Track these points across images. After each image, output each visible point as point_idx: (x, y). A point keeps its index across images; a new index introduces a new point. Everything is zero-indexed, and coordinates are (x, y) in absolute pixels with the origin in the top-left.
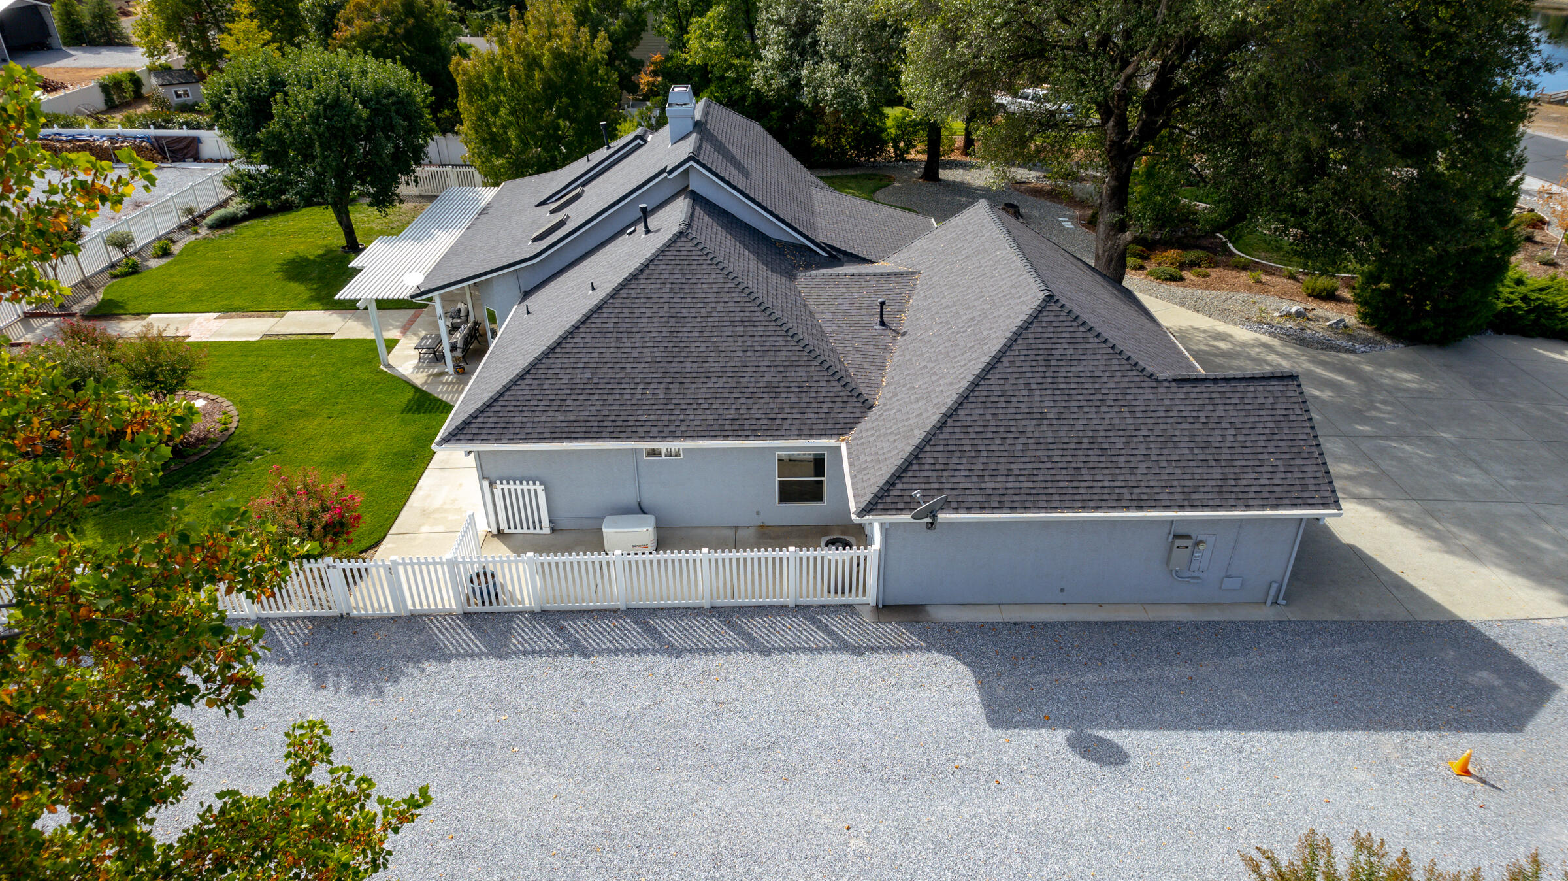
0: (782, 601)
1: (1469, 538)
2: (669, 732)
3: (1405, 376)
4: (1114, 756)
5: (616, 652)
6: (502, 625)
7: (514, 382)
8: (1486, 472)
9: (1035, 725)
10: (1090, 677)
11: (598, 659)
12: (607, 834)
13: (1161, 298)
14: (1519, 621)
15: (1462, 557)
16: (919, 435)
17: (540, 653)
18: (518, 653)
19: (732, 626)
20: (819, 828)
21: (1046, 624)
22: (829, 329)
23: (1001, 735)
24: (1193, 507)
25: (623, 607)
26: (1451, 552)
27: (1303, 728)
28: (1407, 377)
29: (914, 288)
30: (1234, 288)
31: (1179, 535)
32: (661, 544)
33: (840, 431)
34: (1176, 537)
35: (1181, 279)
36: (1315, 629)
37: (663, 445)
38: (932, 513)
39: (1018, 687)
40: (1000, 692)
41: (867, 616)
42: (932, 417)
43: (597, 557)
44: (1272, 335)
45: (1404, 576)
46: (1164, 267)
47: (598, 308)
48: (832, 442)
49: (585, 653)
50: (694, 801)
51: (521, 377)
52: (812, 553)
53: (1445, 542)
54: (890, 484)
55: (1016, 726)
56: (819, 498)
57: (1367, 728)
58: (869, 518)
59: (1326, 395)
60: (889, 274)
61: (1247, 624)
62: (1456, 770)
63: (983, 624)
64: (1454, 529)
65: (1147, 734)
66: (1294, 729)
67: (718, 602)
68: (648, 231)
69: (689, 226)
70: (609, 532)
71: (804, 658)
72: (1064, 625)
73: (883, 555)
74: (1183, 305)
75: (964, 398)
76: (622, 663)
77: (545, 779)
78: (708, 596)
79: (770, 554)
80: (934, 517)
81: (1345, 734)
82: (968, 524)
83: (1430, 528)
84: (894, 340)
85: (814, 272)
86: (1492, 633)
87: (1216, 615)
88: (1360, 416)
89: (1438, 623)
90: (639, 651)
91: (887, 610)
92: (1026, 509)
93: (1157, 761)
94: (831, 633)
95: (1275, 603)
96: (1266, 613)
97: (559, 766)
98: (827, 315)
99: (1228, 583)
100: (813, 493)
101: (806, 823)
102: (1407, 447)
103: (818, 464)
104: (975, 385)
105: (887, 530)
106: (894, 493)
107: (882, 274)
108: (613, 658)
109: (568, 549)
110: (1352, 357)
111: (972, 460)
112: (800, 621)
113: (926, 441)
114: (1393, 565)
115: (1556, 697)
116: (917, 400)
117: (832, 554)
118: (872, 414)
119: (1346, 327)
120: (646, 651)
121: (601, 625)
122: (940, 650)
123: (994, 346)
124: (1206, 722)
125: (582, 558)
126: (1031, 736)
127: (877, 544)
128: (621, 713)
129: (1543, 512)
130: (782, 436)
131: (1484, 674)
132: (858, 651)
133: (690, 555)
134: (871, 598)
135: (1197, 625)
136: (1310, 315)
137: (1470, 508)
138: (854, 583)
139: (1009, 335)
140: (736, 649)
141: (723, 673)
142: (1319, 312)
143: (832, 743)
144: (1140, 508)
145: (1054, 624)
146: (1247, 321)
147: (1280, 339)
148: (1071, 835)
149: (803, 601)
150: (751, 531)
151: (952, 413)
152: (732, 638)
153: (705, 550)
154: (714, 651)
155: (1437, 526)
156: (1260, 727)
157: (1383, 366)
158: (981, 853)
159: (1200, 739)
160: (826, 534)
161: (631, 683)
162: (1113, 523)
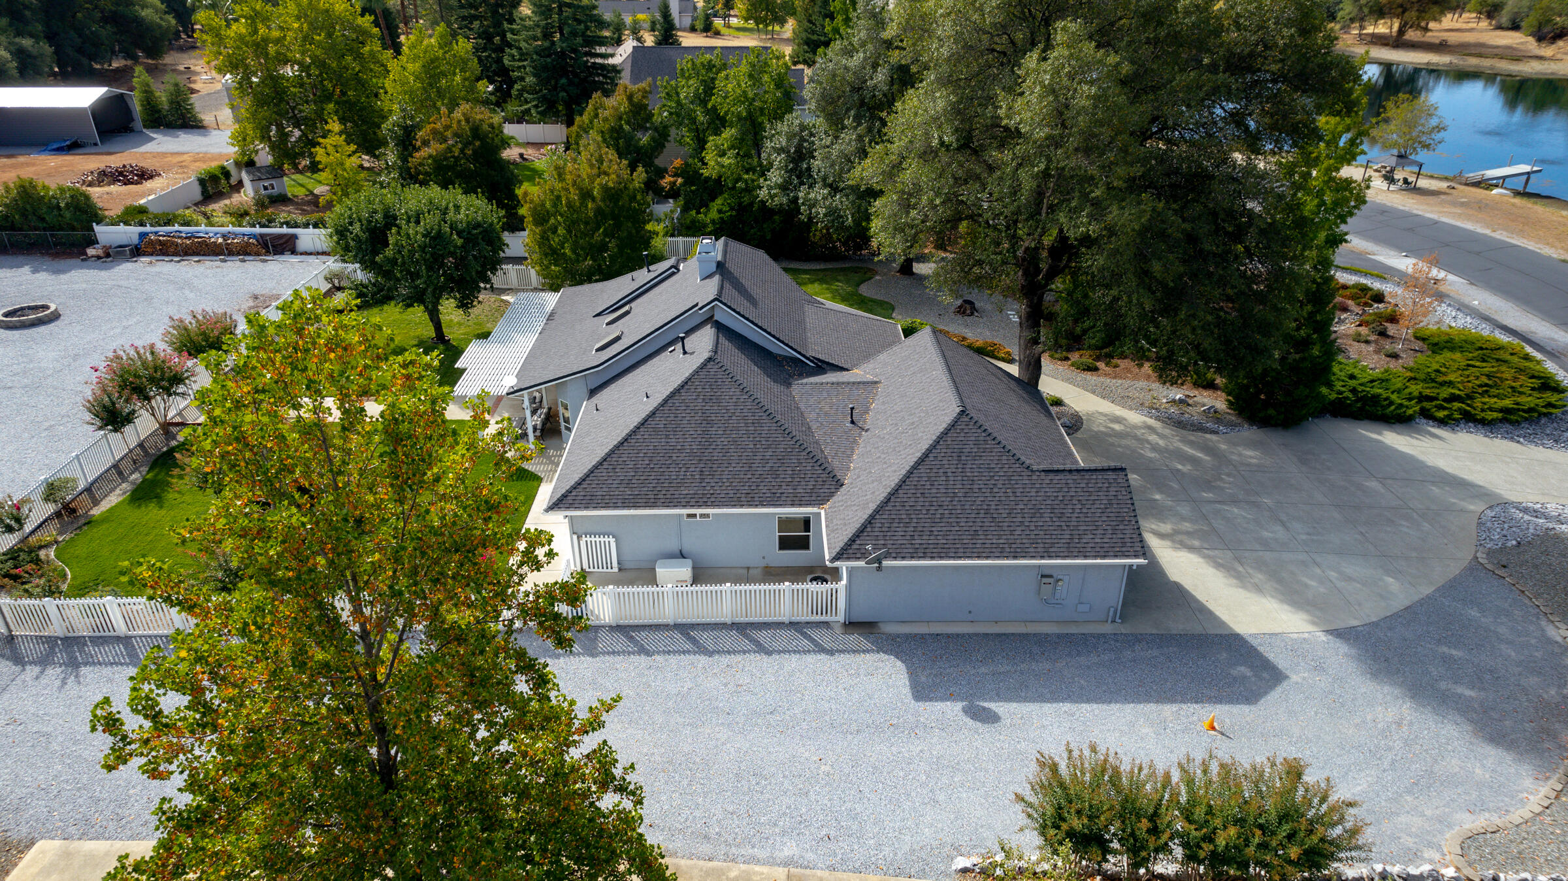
0: (780, 619)
1: (1259, 577)
2: (707, 703)
3: (1250, 453)
4: (990, 718)
5: (669, 652)
6: (592, 635)
7: (596, 467)
8: (1287, 529)
9: (943, 699)
10: (983, 670)
11: (657, 657)
12: (670, 762)
13: (1078, 386)
14: (1276, 634)
15: (1249, 591)
16: (872, 507)
17: (618, 653)
18: (604, 653)
19: (747, 636)
20: (802, 760)
21: (958, 635)
22: (814, 426)
23: (921, 705)
24: (1050, 557)
25: (672, 623)
26: (1244, 587)
27: (1116, 702)
28: (1251, 455)
29: (876, 394)
30: (1136, 378)
31: (1045, 575)
32: (696, 580)
33: (821, 501)
34: (1043, 576)
35: (1096, 369)
36: (1137, 639)
37: (698, 511)
38: (879, 560)
39: (936, 676)
40: (923, 679)
41: (838, 630)
42: (881, 495)
43: (650, 589)
44: (1157, 418)
45: (1208, 605)
46: (1084, 360)
47: (653, 414)
48: (815, 510)
49: (648, 654)
50: (723, 744)
51: (600, 463)
52: (800, 586)
53: (1242, 580)
54: (852, 541)
55: (931, 700)
56: (807, 547)
57: (1157, 702)
58: (837, 564)
59: (1185, 468)
60: (859, 383)
61: (1092, 635)
62: (1206, 726)
63: (916, 635)
64: (1251, 571)
65: (1015, 705)
66: (1110, 702)
67: (737, 620)
68: (685, 353)
69: (716, 352)
70: (661, 572)
71: (794, 658)
72: (970, 636)
73: (849, 587)
74: (1093, 392)
75: (903, 482)
76: (673, 660)
77: (629, 731)
78: (729, 615)
79: (772, 587)
80: (880, 563)
81: (1142, 706)
82: (905, 567)
83: (1235, 570)
84: (860, 436)
85: (805, 381)
86: (1254, 642)
87: (1073, 630)
88: (1208, 485)
89: (1221, 635)
90: (684, 652)
91: (851, 625)
92: (941, 558)
93: (1019, 721)
94: (812, 640)
95: (1113, 621)
96: (1107, 628)
97: (637, 723)
98: (813, 416)
99: (1081, 608)
100: (802, 543)
101: (794, 757)
102: (1236, 510)
103: (806, 523)
104: (910, 473)
105: (851, 571)
106: (855, 547)
107: (854, 383)
108: (667, 657)
109: (631, 583)
110: (1214, 437)
111: (907, 525)
112: (792, 633)
113: (877, 511)
114: (1201, 596)
115: (1285, 684)
116: (873, 482)
117: (815, 587)
118: (843, 490)
119: (1216, 412)
120: (689, 652)
121: (658, 635)
122: (884, 652)
123: (924, 446)
124: (1054, 698)
125: (640, 589)
126: (940, 705)
127: (844, 582)
128: (674, 691)
129: (1318, 559)
130: (780, 506)
131: (1242, 669)
132: (831, 652)
133: (718, 588)
134: (841, 617)
135: (1059, 636)
136: (1190, 402)
137: (1268, 556)
138: (829, 605)
139: (934, 438)
140: (749, 652)
141: (740, 666)
142: (1199, 399)
143: (812, 710)
144: (1015, 557)
145: (963, 635)
146: (1140, 406)
147: (1163, 422)
148: (958, 763)
149: (794, 619)
150: (759, 570)
151: (894, 493)
152: (746, 644)
153: (728, 584)
154: (734, 652)
155: (1241, 569)
156: (1088, 701)
157: (1235, 444)
158: (901, 774)
159: (1048, 708)
160: (811, 573)
161: (680, 673)
162: (1001, 567)
